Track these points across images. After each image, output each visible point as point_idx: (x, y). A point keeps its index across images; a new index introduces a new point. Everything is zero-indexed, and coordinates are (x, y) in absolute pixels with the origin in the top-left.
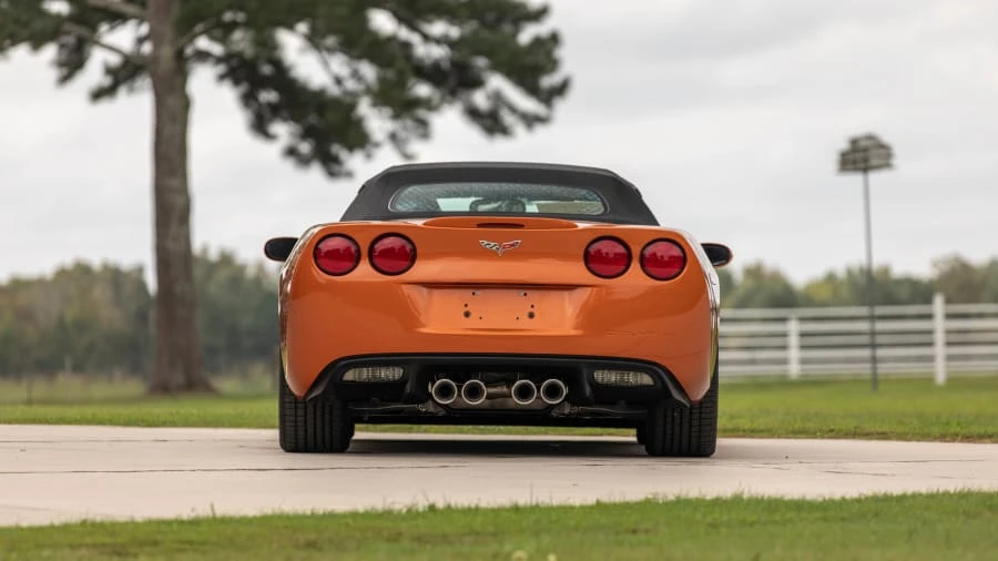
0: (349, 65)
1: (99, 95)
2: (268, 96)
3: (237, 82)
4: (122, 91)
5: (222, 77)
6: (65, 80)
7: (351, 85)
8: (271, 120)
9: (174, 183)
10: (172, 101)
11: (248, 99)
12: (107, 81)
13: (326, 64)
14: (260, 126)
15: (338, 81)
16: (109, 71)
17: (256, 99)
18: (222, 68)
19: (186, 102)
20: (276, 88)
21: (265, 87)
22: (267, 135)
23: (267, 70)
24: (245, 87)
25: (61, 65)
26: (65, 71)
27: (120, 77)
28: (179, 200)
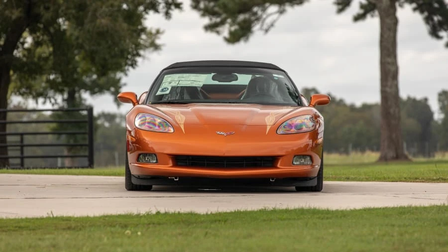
1: (358, 18)
2: (436, 18)
3: (422, 12)
4: (369, 16)
5: (415, 9)
6: (340, 11)
8: (440, 30)
9: (389, 60)
10: (388, 21)
11: (428, 20)
12: (361, 11)
14: (434, 33)
16: (362, 6)
17: (432, 20)
18: (414, 5)
19: (396, 22)
20: (441, 15)
21: (435, 14)
22: (439, 37)
23: (436, 5)
24: (426, 14)
25: (338, 4)
26: (340, 7)
27: (367, 10)
28: (393, 69)
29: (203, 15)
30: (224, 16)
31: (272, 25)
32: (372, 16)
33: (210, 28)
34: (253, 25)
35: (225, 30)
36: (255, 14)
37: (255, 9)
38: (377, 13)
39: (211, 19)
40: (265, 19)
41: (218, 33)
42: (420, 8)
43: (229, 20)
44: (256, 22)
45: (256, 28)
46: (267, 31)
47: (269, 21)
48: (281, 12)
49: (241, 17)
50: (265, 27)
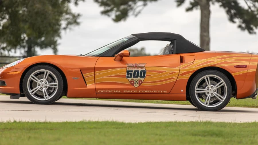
0: (252, 4)
1: (188, 10)
2: (233, 11)
3: (225, 7)
4: (194, 9)
5: (221, 6)
6: (179, 5)
7: (253, 9)
8: (235, 18)
9: (205, 34)
10: (205, 12)
11: (228, 12)
12: (190, 6)
13: (246, 3)
14: (231, 20)
15: (250, 8)
16: (191, 4)
17: (230, 12)
18: (220, 4)
19: (209, 12)
20: (235, 10)
21: (232, 9)
22: (233, 22)
23: (233, 4)
24: (227, 9)
25: (178, 1)
26: (179, 3)
27: (194, 5)
28: (207, 39)
29: (101, 5)
30: (112, 6)
31: (139, 12)
32: (197, 9)
33: (105, 13)
34: (128, 12)
35: (113, 15)
36: (130, 6)
37: (130, 3)
38: (199, 7)
39: (105, 8)
40: (135, 9)
41: (109, 16)
42: (224, 6)
43: (115, 9)
44: (130, 10)
45: (130, 13)
46: (136, 15)
47: (138, 10)
48: (145, 5)
49: (122, 7)
50: (135, 13)
